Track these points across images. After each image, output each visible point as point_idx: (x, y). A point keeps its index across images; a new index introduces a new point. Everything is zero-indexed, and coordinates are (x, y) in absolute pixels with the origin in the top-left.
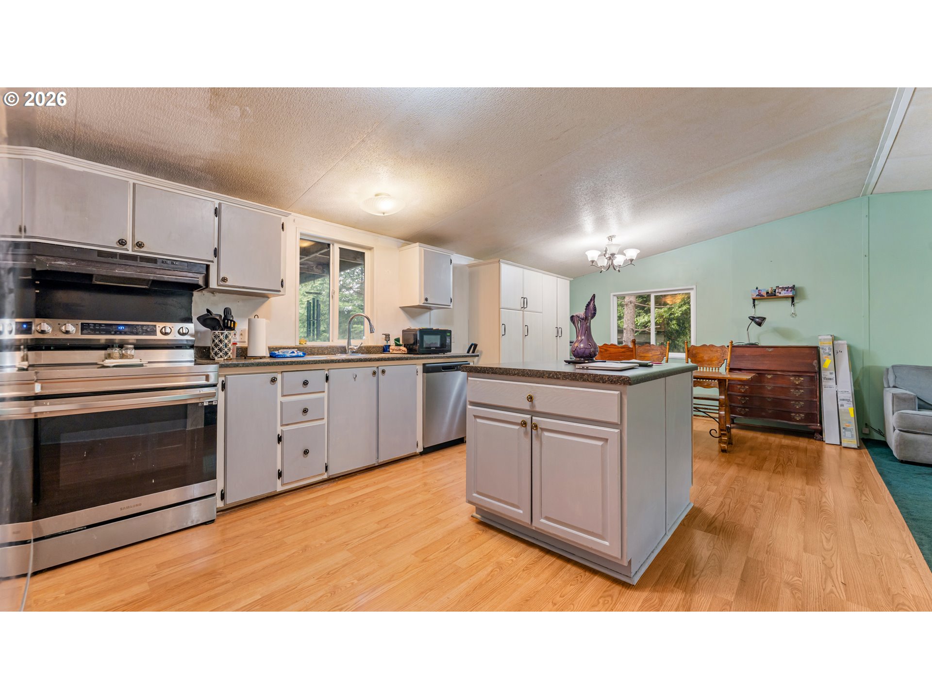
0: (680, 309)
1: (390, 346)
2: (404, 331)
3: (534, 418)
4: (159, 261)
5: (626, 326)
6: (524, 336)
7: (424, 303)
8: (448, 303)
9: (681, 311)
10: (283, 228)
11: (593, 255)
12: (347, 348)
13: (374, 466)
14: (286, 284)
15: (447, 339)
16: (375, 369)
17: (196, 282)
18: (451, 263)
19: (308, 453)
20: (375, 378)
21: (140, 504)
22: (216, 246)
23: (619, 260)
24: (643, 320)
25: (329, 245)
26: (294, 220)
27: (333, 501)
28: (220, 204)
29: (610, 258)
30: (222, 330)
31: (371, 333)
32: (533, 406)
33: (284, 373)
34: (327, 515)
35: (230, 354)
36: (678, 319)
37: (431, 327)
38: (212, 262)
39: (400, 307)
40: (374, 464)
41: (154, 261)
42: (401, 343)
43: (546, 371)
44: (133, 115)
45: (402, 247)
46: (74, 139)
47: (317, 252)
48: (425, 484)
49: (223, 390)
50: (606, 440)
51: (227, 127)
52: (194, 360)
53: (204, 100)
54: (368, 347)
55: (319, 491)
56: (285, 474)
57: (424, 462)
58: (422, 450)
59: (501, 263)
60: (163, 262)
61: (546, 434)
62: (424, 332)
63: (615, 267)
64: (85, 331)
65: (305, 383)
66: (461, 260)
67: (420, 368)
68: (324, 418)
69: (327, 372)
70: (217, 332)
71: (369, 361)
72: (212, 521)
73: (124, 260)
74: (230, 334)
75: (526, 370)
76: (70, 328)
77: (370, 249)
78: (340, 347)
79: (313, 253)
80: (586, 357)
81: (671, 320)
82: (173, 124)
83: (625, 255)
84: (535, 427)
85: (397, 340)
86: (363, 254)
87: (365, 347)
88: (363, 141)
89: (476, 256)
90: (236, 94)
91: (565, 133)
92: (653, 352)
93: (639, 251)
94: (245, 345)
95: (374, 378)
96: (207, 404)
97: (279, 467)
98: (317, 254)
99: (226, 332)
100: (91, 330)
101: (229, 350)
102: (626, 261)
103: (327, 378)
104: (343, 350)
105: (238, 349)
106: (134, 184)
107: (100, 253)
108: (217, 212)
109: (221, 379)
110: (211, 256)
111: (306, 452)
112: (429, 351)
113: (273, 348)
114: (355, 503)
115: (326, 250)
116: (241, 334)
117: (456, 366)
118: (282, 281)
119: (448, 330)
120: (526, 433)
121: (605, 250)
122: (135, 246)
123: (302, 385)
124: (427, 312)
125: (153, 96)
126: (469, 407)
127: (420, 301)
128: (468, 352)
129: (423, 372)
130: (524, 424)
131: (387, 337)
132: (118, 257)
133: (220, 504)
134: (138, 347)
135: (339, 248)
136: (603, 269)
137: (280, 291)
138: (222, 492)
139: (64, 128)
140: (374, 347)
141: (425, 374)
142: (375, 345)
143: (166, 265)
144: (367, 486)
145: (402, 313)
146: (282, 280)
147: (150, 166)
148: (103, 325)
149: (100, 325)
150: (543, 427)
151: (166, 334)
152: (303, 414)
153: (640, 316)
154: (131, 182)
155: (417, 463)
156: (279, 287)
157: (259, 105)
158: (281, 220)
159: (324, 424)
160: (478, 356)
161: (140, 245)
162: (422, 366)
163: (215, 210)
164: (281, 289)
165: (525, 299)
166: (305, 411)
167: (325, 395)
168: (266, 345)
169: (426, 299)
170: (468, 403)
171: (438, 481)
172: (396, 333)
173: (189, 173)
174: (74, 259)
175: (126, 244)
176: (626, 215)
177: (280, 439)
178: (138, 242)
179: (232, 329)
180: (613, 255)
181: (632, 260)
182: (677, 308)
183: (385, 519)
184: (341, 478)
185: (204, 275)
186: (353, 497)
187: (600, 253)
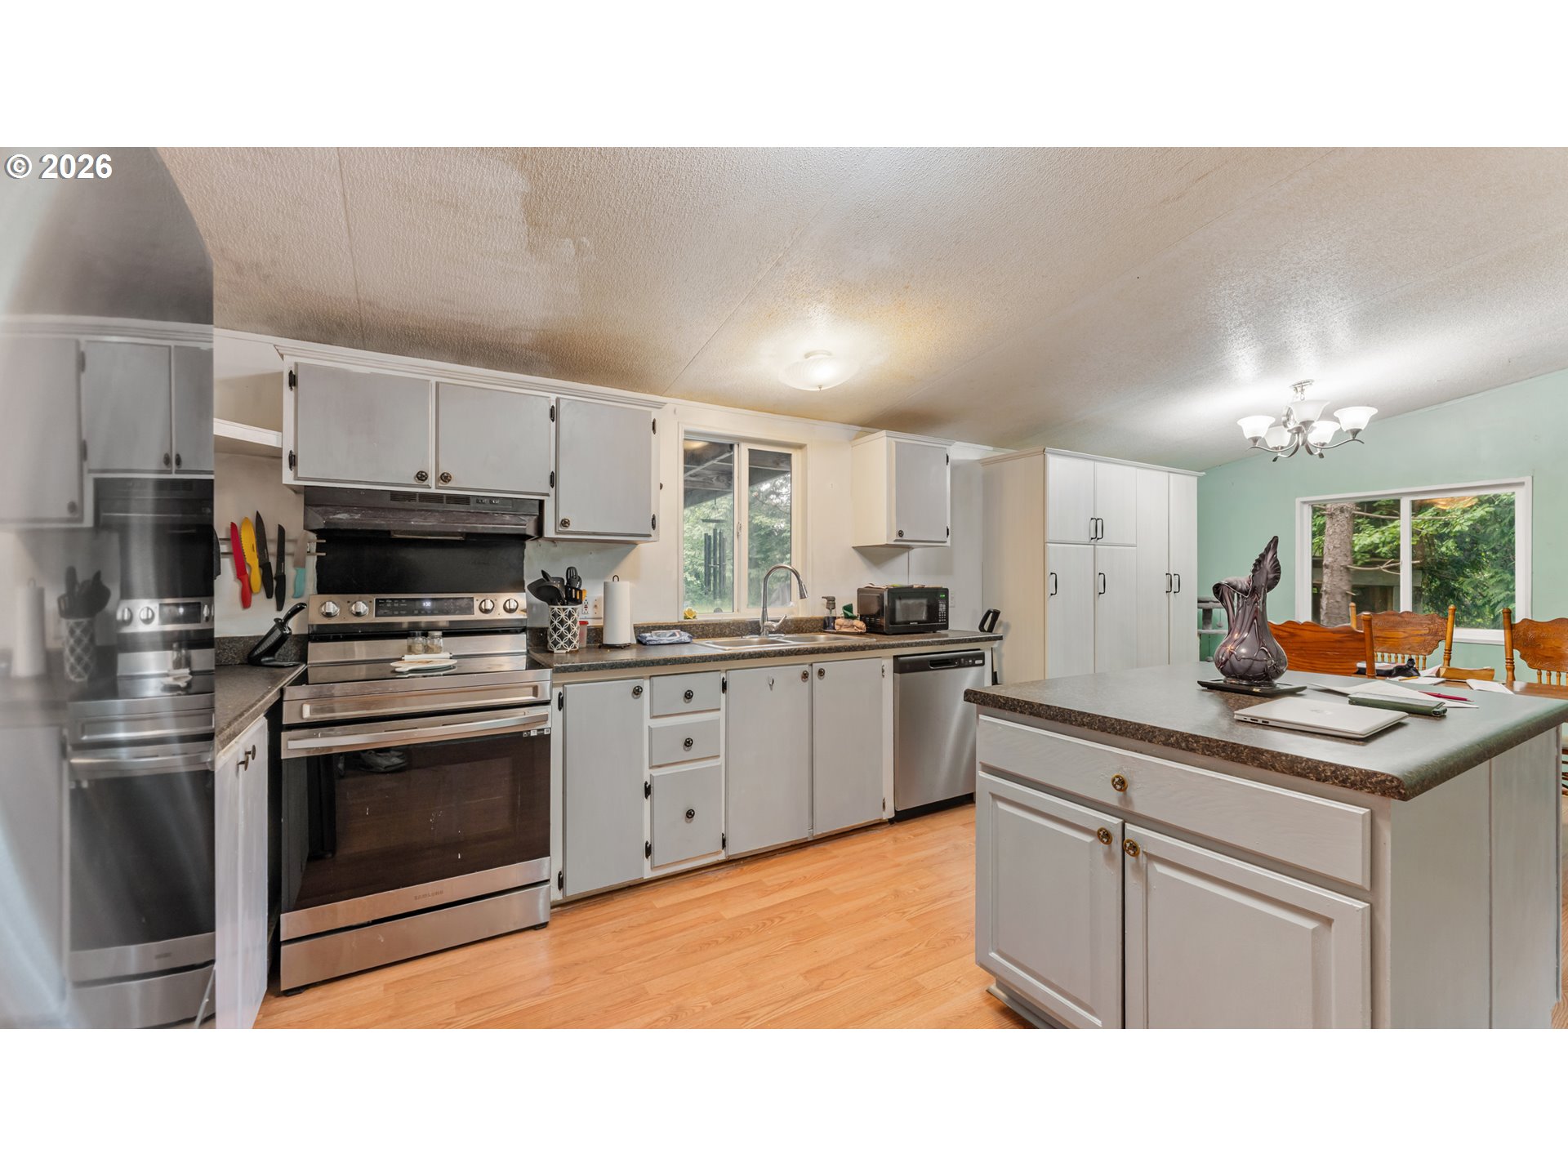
0: (1467, 516)
1: (835, 618)
2: (860, 591)
3: (1128, 826)
4: (472, 500)
5: (1330, 559)
6: (1097, 594)
7: (896, 541)
8: (943, 537)
9: (1469, 519)
10: (654, 428)
11: (1254, 426)
12: (761, 625)
13: (805, 841)
14: (660, 522)
15: (941, 605)
16: (806, 668)
17: (522, 532)
18: (948, 461)
19: (693, 816)
20: (807, 685)
21: (442, 892)
22: (553, 469)
23: (1322, 433)
24: (1368, 541)
25: (731, 446)
26: (675, 411)
27: (731, 911)
28: (558, 400)
29: (1298, 430)
30: (563, 604)
31: (801, 598)
32: (1126, 800)
33: (654, 679)
34: (720, 940)
35: (575, 642)
36: (1459, 538)
37: (911, 584)
38: (548, 495)
39: (853, 548)
40: (806, 838)
41: (465, 500)
42: (855, 612)
43: (1160, 730)
44: (427, 277)
45: (856, 438)
46: (361, 326)
47: (714, 458)
48: (897, 894)
49: (560, 709)
50: (1328, 922)
51: (558, 275)
52: (525, 651)
53: (520, 237)
54: (797, 621)
55: (710, 883)
56: (656, 850)
57: (895, 840)
58: (893, 815)
59: (1048, 455)
60: (478, 502)
61: (1161, 869)
62: (897, 593)
63: (1312, 449)
64: (381, 612)
65: (688, 696)
66: (965, 452)
67: (889, 664)
68: (718, 756)
69: (723, 675)
70: (556, 608)
71: (796, 654)
72: (544, 925)
73: (425, 503)
74: (575, 610)
75: (1111, 719)
76: (362, 607)
77: (801, 447)
78: (750, 622)
79: (707, 461)
80: (1255, 678)
81: (1442, 537)
82: (482, 284)
83: (1337, 420)
84: (1133, 848)
85: (848, 608)
86: (789, 456)
87: (792, 621)
88: (778, 264)
89: (997, 443)
90: (565, 219)
91: (1200, 182)
92: (1409, 629)
93: (1374, 411)
94: (600, 623)
95: (805, 684)
96: (536, 734)
97: (647, 838)
98: (715, 462)
99: (570, 608)
100: (389, 608)
101: (574, 635)
102: (1339, 432)
103: (724, 687)
104: (754, 628)
105: (590, 630)
106: (437, 384)
107: (395, 496)
108: (553, 414)
109: (557, 691)
110: (545, 486)
111: (690, 814)
112: (907, 629)
113: (642, 627)
114: (768, 919)
115: (727, 455)
116: (596, 606)
117: (958, 658)
118: (654, 519)
119: (941, 589)
120: (1109, 856)
121: (1285, 412)
122: (439, 481)
123: (682, 699)
124: (904, 552)
125: (448, 245)
126: (981, 774)
127: (888, 537)
128: (981, 627)
129: (894, 672)
130: (1105, 836)
131: (831, 602)
132: (417, 498)
133: (557, 896)
134: (449, 632)
135: (749, 450)
136: (1279, 454)
137: (649, 536)
138: (559, 874)
139: (346, 312)
140: (808, 620)
141: (898, 675)
142: (810, 616)
143: (482, 506)
144: (791, 884)
145: (856, 558)
146: (654, 516)
147: (462, 350)
148: (403, 601)
149: (400, 600)
150: (1153, 852)
151: (486, 611)
152: (684, 749)
153: (1359, 532)
154: (433, 380)
155: (881, 841)
156: (648, 530)
157: (601, 231)
158: (650, 415)
159: (720, 766)
160: (1001, 638)
161: (445, 478)
162: (891, 661)
163: (551, 410)
164: (652, 532)
165: (1099, 522)
166: (688, 743)
167: (721, 715)
168: (631, 622)
169: (901, 534)
170: (978, 766)
171: (920, 888)
172: (847, 596)
173: (514, 355)
174: (361, 508)
175: (426, 479)
176: (1341, 334)
177: (648, 791)
178: (443, 474)
179: (578, 602)
180: (1307, 424)
181: (1355, 432)
182: (1459, 513)
183: (819, 968)
184: (749, 859)
185: (535, 517)
186: (767, 905)
187: (1273, 420)
